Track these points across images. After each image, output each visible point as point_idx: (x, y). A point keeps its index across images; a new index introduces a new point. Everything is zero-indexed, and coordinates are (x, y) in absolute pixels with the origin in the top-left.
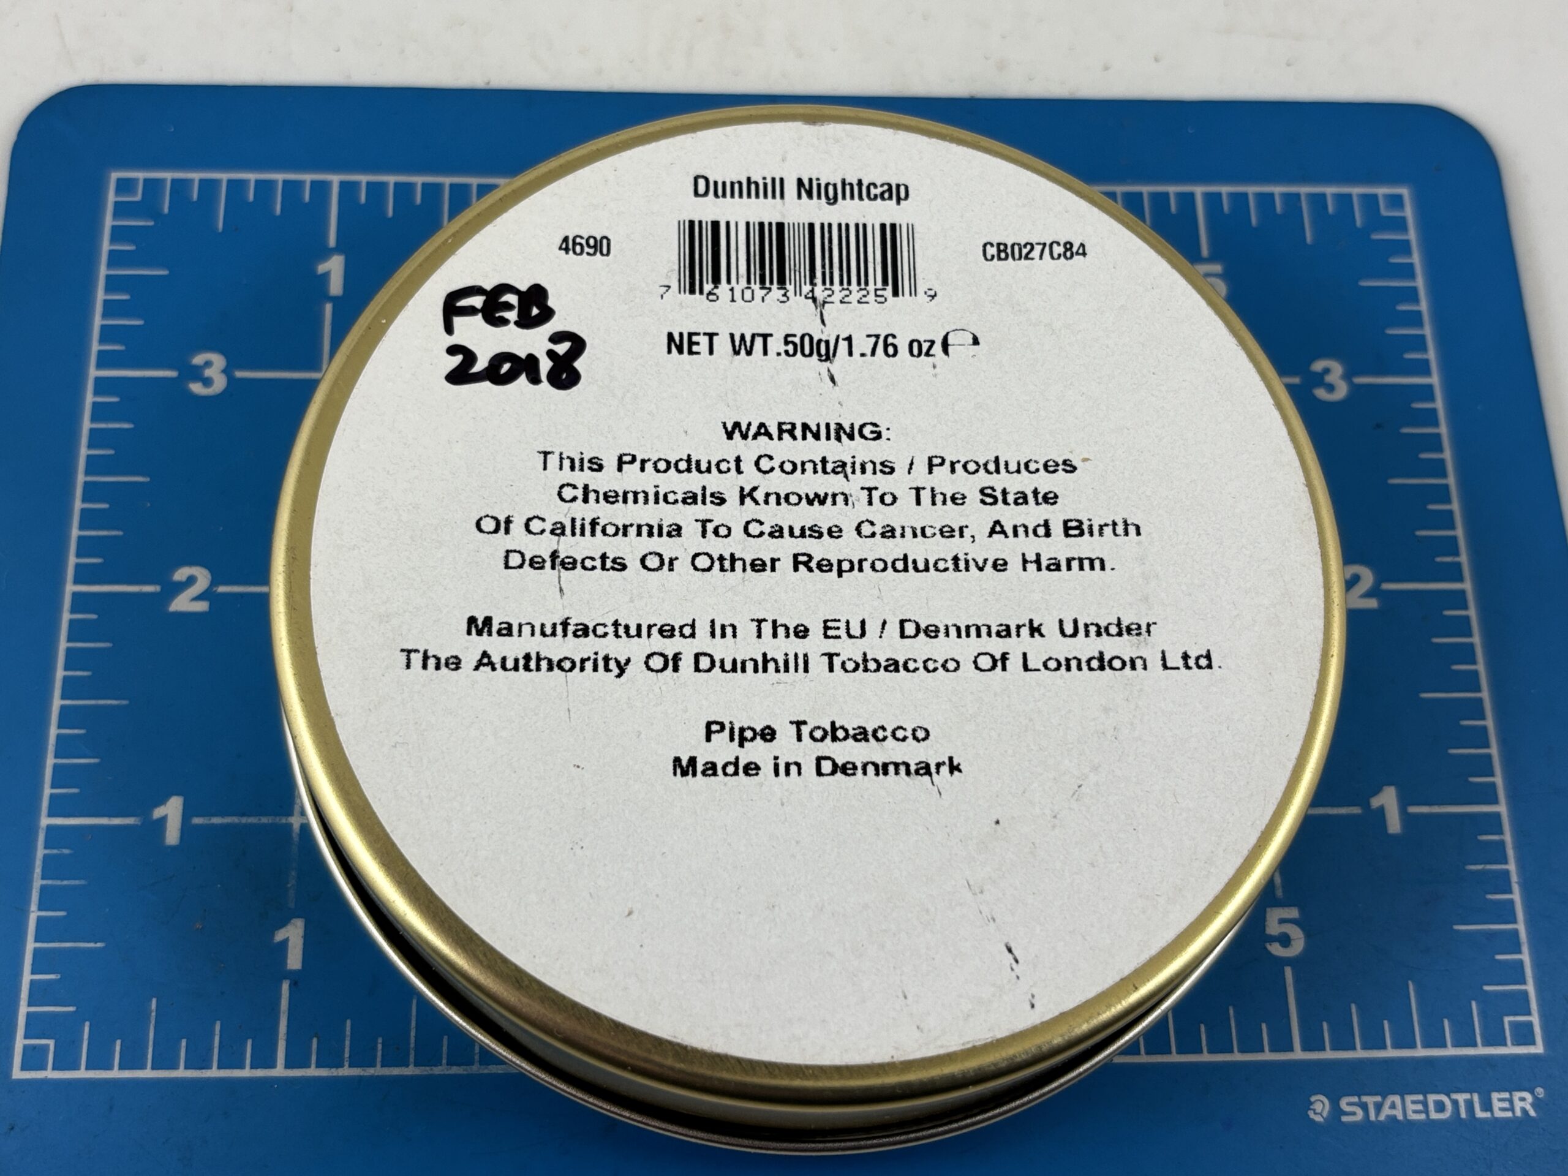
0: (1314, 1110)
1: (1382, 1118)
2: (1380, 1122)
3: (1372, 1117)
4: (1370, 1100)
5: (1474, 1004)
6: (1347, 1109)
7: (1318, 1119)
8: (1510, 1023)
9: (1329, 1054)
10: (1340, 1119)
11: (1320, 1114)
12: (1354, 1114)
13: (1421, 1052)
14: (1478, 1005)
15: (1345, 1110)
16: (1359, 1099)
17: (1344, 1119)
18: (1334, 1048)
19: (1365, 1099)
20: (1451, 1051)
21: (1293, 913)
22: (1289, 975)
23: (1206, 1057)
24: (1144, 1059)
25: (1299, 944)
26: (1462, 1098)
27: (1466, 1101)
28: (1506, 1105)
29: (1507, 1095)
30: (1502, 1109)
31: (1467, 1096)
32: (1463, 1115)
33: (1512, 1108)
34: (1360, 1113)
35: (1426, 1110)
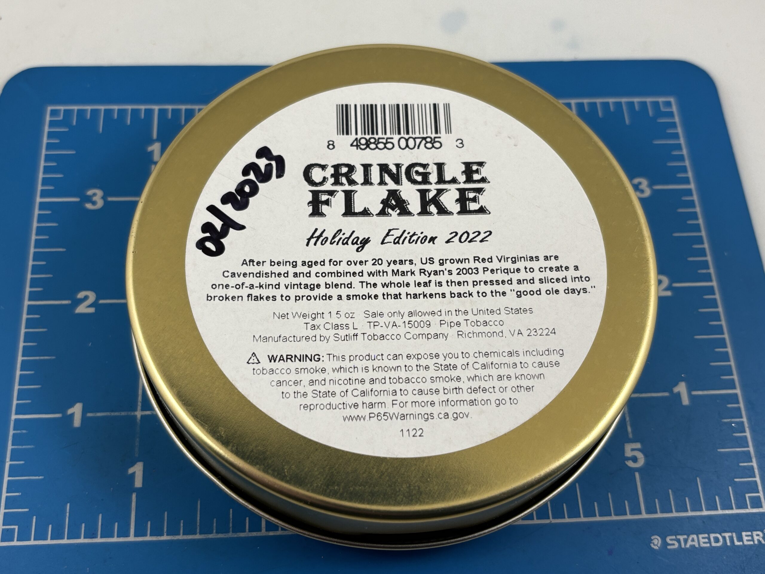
0: (653, 543)
1: (688, 546)
2: (687, 548)
3: (683, 546)
4: (681, 538)
6: (670, 542)
7: (656, 547)
9: (659, 515)
10: (667, 547)
11: (657, 545)
12: (673, 544)
13: (705, 513)
14: (732, 489)
15: (669, 543)
16: (676, 537)
17: (669, 547)
18: (662, 512)
19: (678, 537)
20: (720, 512)
21: (638, 446)
22: (637, 475)
23: (598, 519)
24: (567, 520)
25: (641, 461)
26: (727, 535)
27: (729, 537)
28: (750, 538)
29: (749, 533)
30: (748, 540)
31: (730, 534)
32: (729, 544)
33: (753, 540)
34: (676, 545)
35: (710, 542)
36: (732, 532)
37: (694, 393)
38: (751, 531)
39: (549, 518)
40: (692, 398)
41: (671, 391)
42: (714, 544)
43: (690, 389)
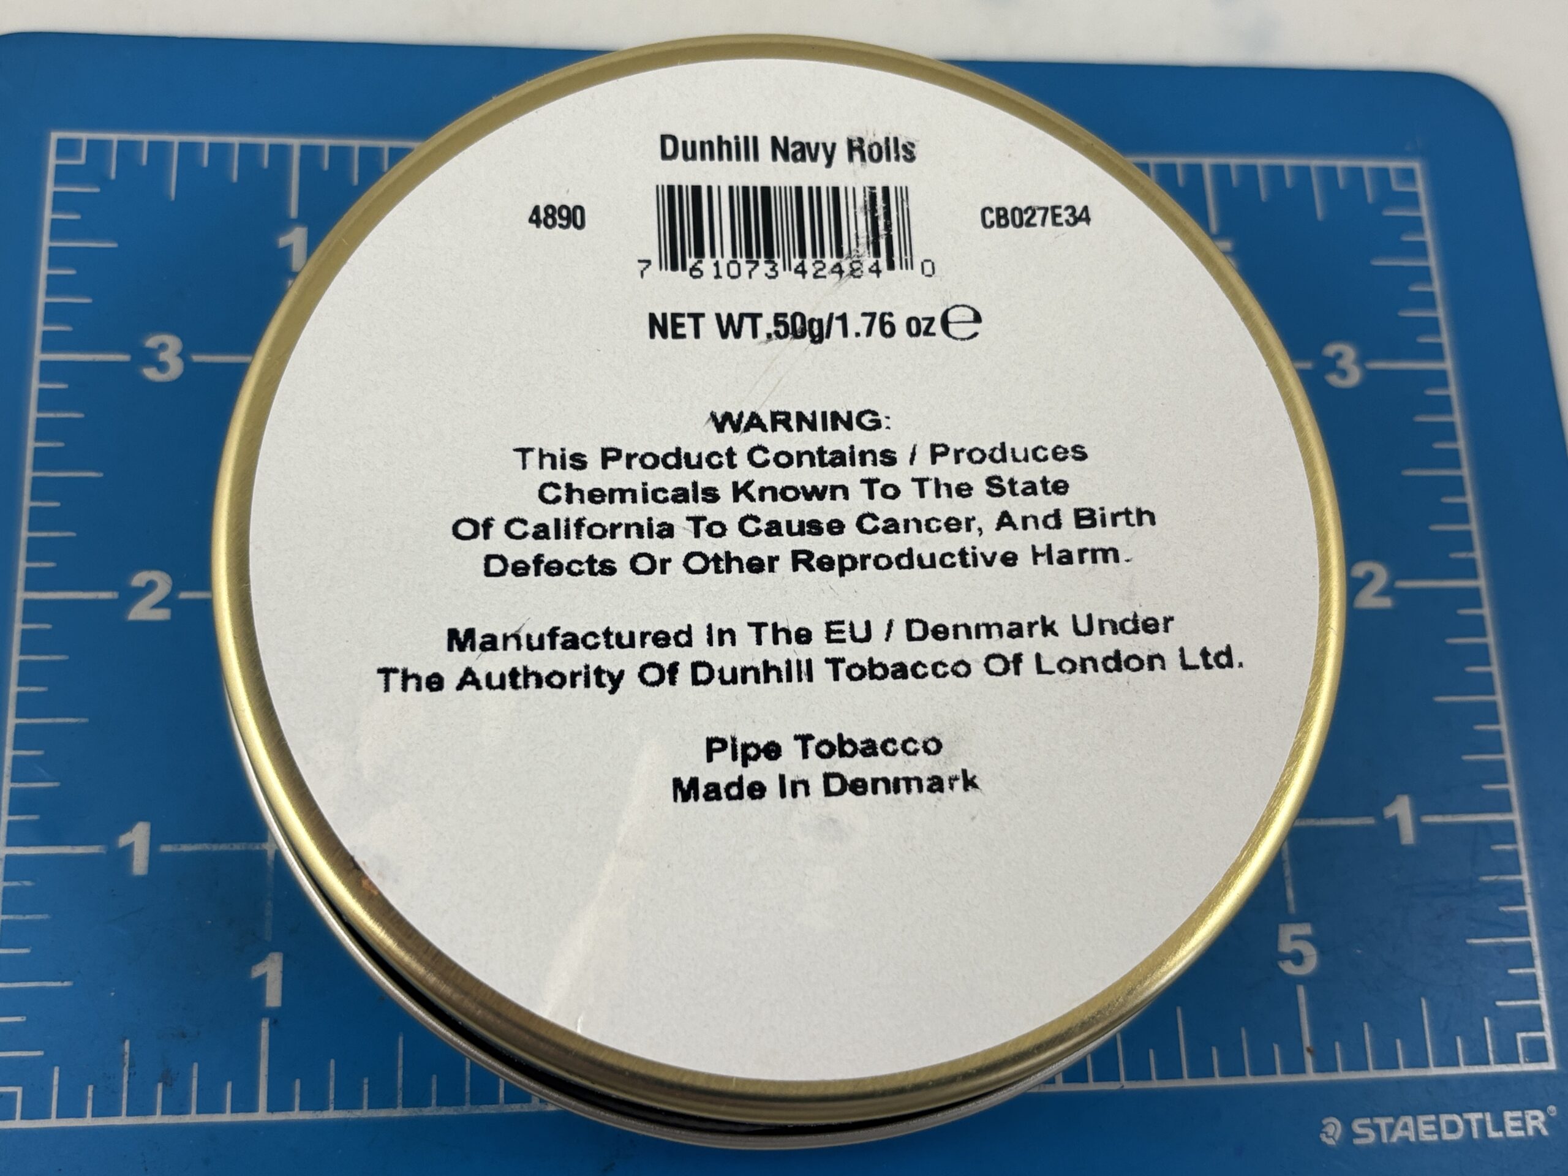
0: (1326, 1133)
1: (1394, 1139)
2: (1394, 1144)
3: (1385, 1139)
4: (1383, 1122)
5: (1486, 1021)
6: (1359, 1131)
7: (1330, 1142)
8: (1523, 1039)
9: (1342, 1076)
10: (1352, 1141)
11: (1333, 1137)
12: (1366, 1136)
13: (1434, 1071)
14: (1490, 1021)
15: (1357, 1132)
16: (1372, 1121)
17: (1357, 1141)
18: (1348, 1068)
19: (1377, 1120)
20: (1463, 1070)
21: (1306, 929)
22: (1301, 991)
23: (1218, 1081)
24: (1155, 1084)
25: (1312, 962)
26: (1474, 1117)
27: (1478, 1121)
28: (1518, 1124)
29: (1518, 1114)
30: (1515, 1129)
31: (1479, 1115)
32: (1476, 1136)
33: (1524, 1128)
34: (1372, 1135)
35: (1438, 1132)
36: (1483, 1111)
37: (1427, 819)
38: (1523, 1109)
39: (1118, 1079)
40: (1421, 829)
41: (1380, 816)
42: (1447, 1136)
43: (1418, 811)
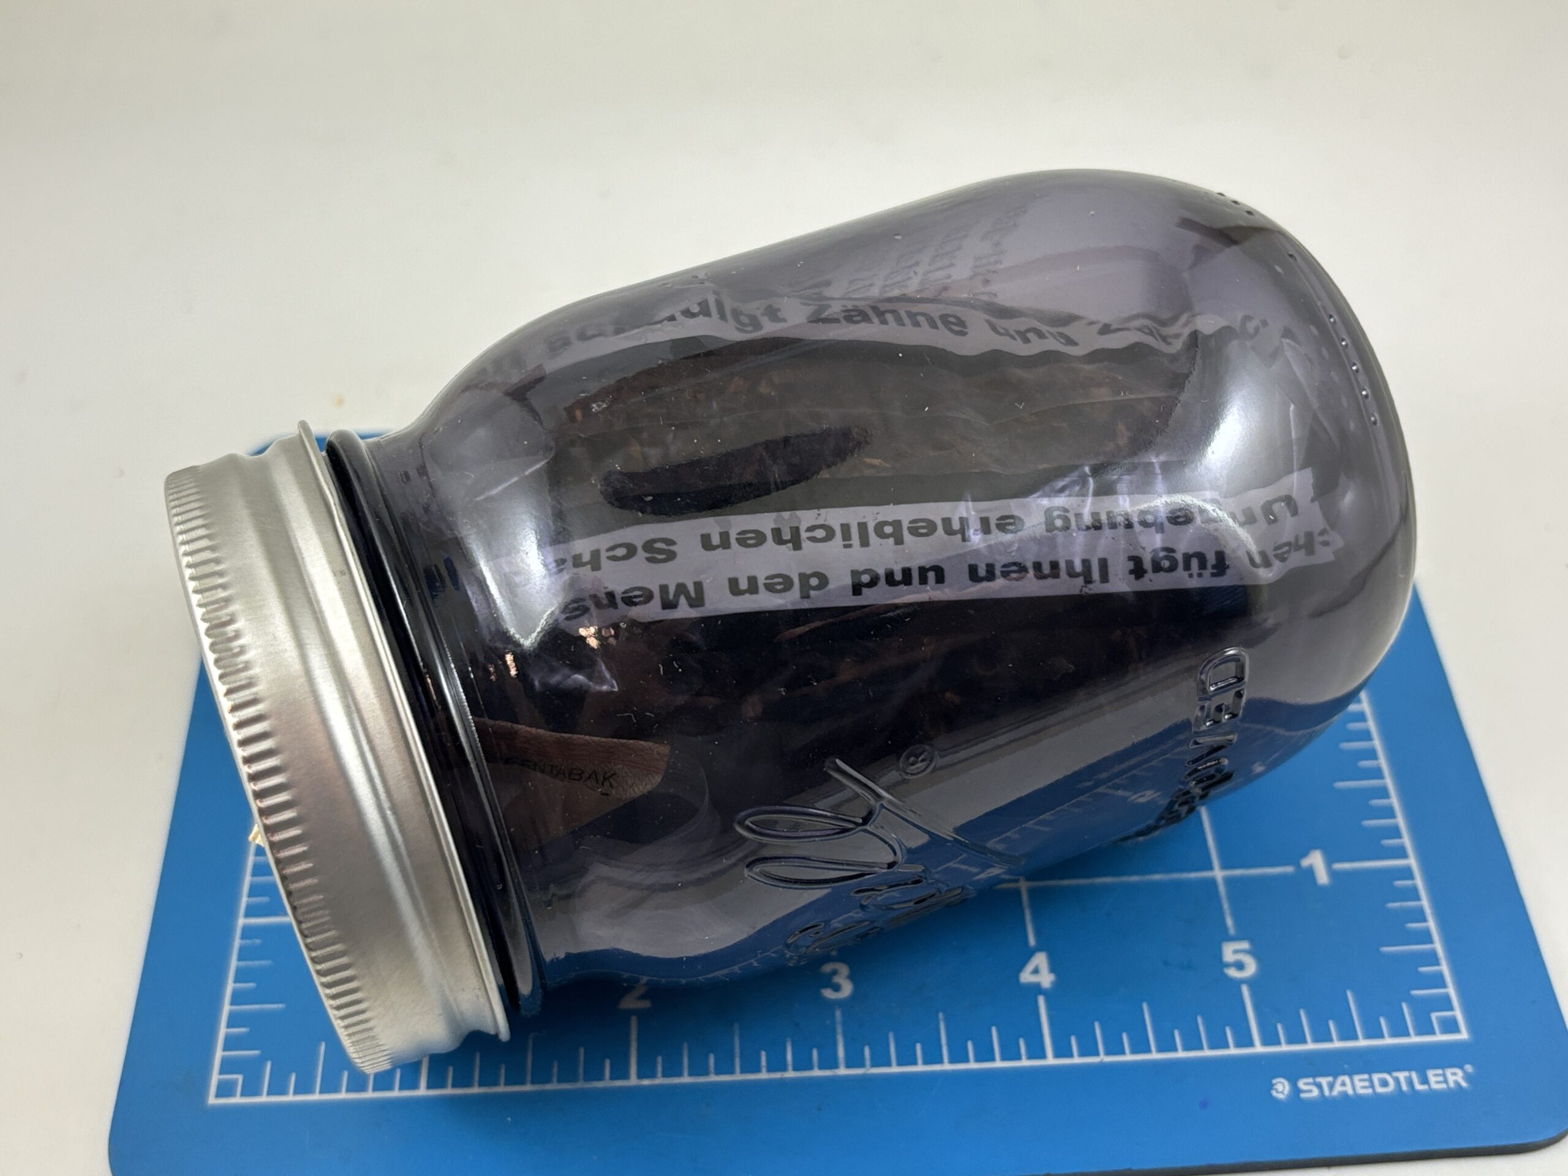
0: (1276, 1090)
1: (1335, 1093)
2: (1334, 1096)
3: (1327, 1093)
4: (1324, 1081)
5: (1404, 1005)
6: (1305, 1088)
7: (1281, 1096)
8: (1437, 1018)
9: (1285, 1048)
10: (1299, 1095)
11: (1282, 1092)
12: (1310, 1091)
13: (1364, 1043)
14: (1408, 1005)
15: (1302, 1088)
16: (1314, 1080)
17: (1303, 1095)
18: (1289, 1043)
19: (1319, 1080)
20: (1388, 1041)
21: (1245, 945)
22: (1245, 990)
23: (1181, 1054)
24: (1129, 1057)
25: (1251, 968)
26: (1402, 1076)
27: (1406, 1078)
28: (1441, 1079)
29: (1440, 1071)
30: (1438, 1082)
31: (1406, 1074)
32: (1405, 1088)
33: (1446, 1081)
34: (1316, 1092)
35: (1372, 1086)
36: (1409, 1070)
37: (1338, 866)
38: (1443, 1067)
39: (1097, 1054)
40: (1333, 874)
41: (1297, 865)
42: (1380, 1090)
43: (1329, 861)
